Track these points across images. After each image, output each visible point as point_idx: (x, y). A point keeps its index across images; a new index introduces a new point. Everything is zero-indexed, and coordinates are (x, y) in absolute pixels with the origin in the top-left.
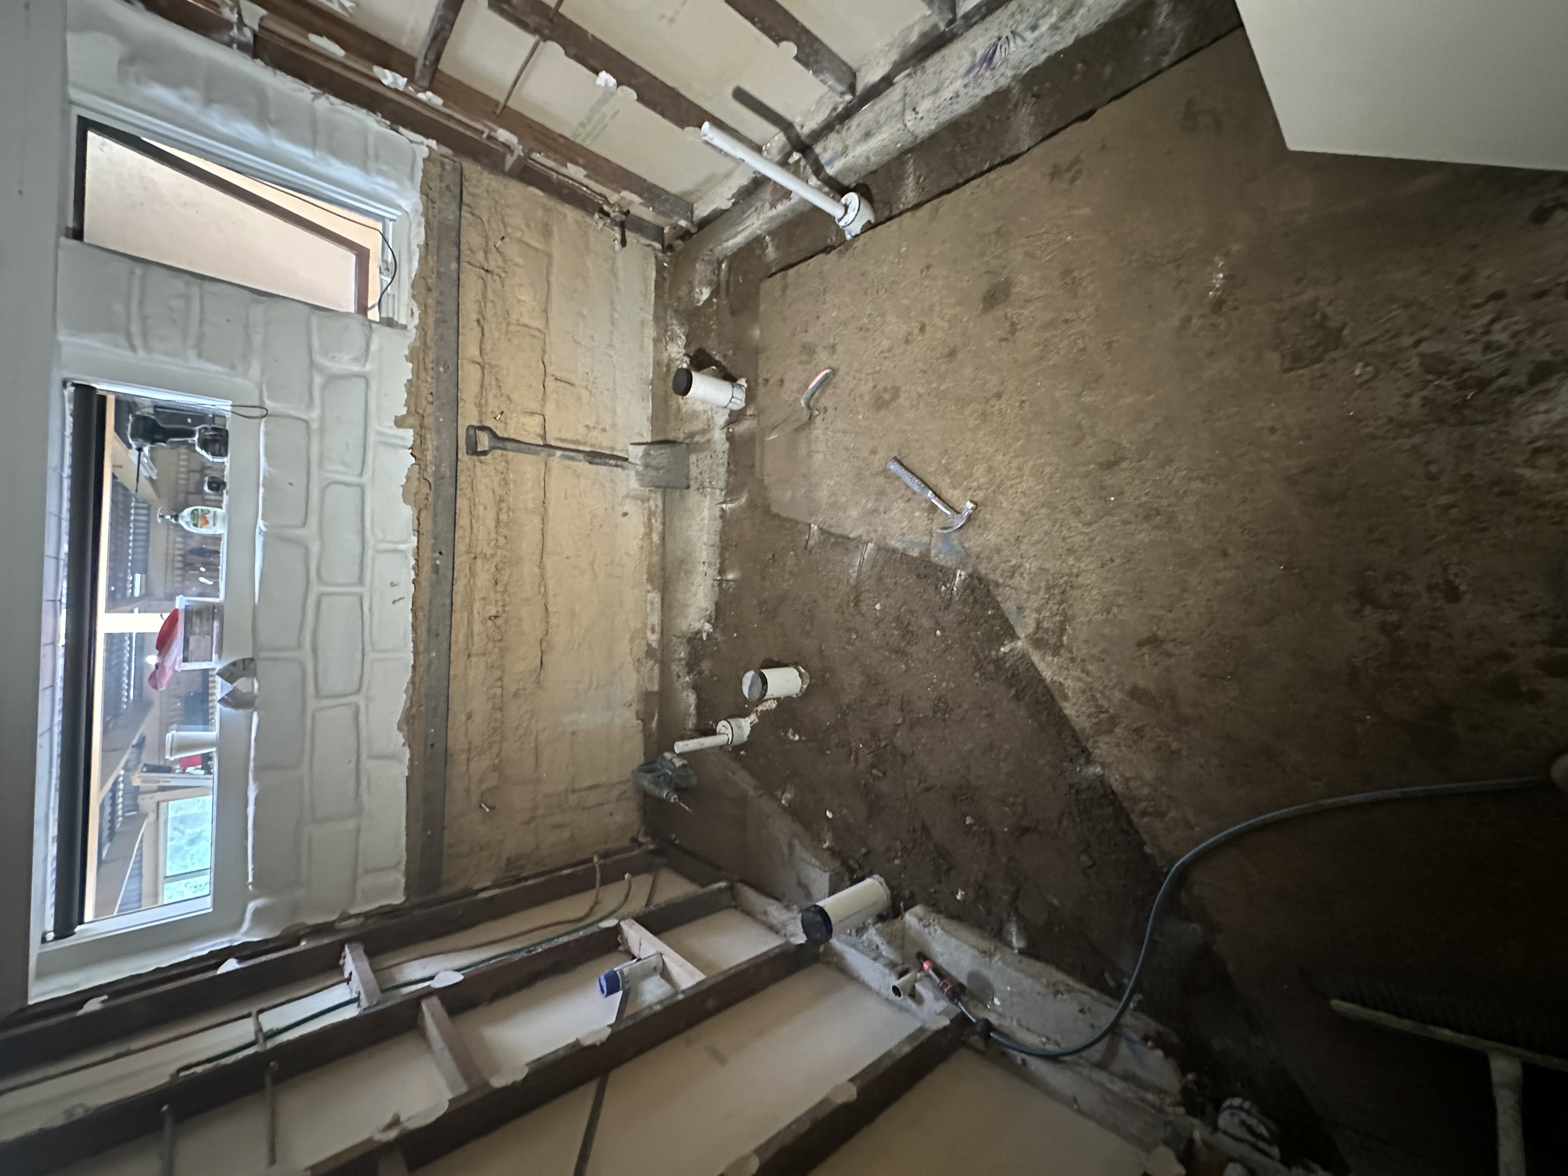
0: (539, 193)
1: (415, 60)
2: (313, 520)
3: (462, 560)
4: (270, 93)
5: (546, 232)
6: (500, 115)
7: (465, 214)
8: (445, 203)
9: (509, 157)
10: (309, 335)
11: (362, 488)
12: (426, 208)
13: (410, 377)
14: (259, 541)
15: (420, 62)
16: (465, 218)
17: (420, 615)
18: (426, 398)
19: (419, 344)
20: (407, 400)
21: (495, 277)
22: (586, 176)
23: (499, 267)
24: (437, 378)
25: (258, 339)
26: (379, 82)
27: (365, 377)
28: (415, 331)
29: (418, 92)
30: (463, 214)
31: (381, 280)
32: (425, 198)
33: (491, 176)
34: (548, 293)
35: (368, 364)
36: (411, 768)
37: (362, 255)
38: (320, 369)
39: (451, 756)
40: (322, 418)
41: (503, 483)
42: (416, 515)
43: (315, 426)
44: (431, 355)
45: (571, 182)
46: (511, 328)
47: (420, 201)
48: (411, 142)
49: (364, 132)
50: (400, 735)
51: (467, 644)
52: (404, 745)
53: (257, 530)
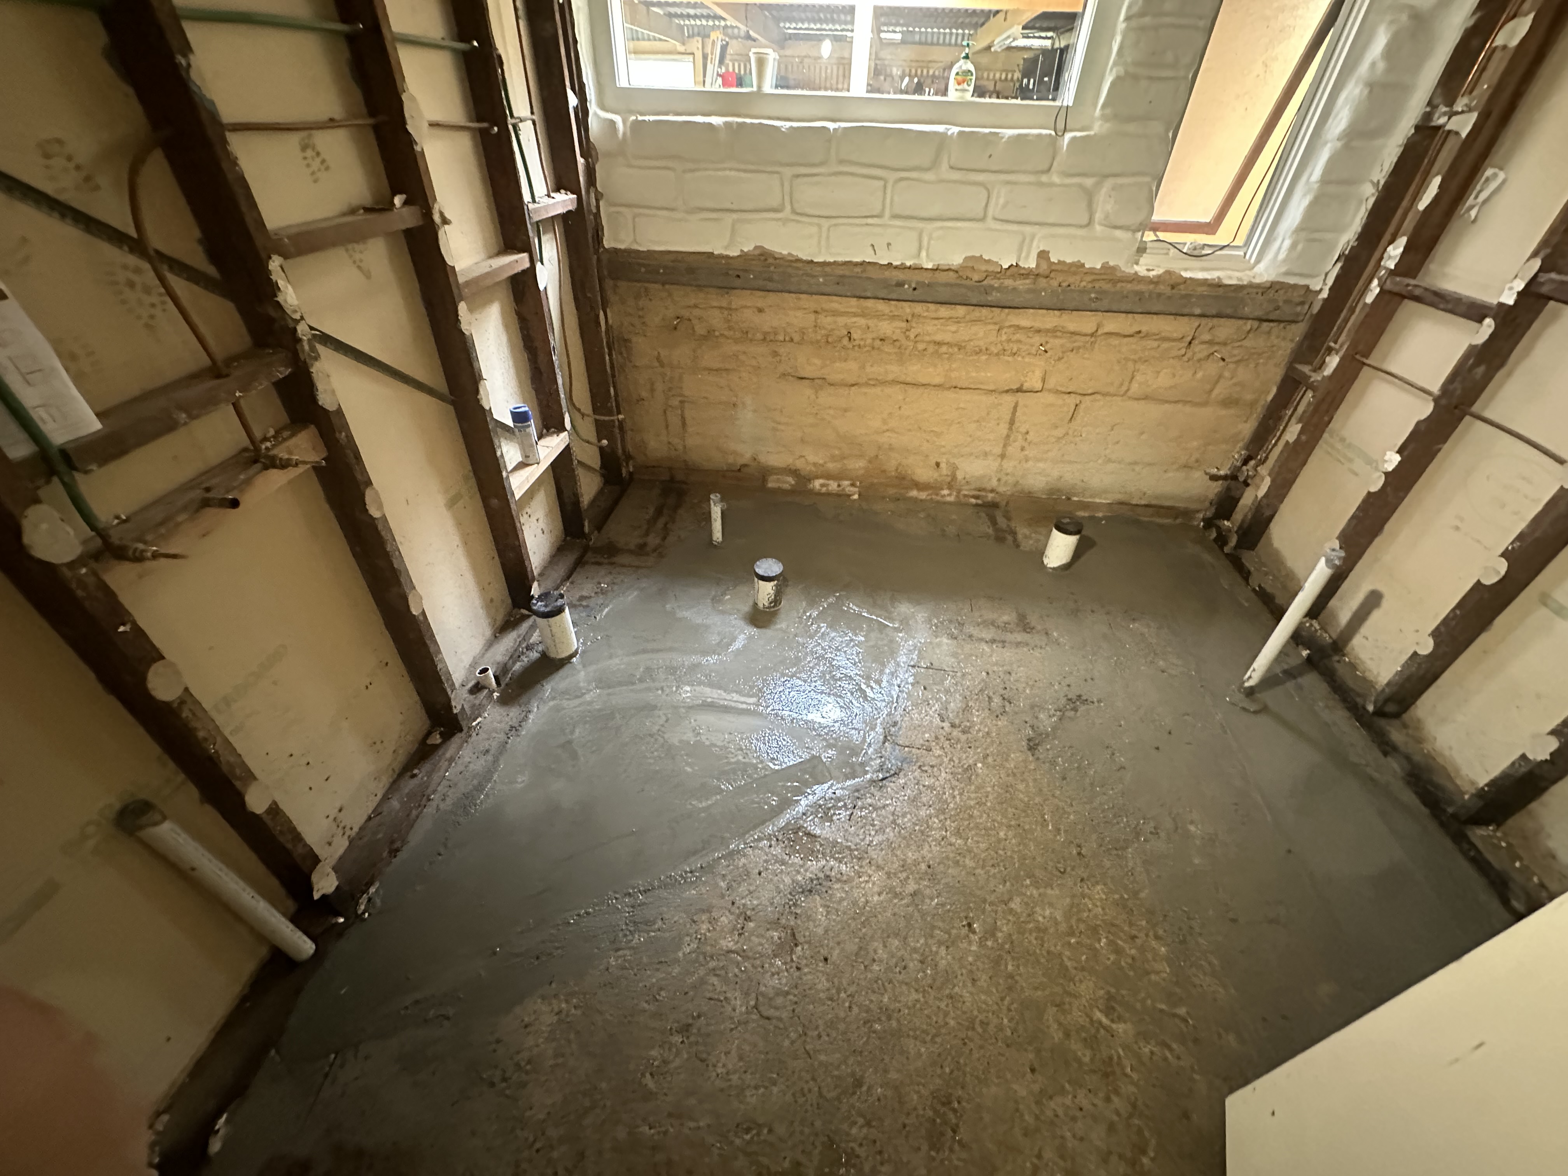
0: (1270, 397)
1: (1414, 277)
2: (956, 176)
3: (907, 308)
4: (1378, 142)
5: (1228, 402)
6: (1354, 358)
7: (1249, 324)
8: (1261, 305)
9: (1310, 367)
10: (1134, 175)
11: (983, 219)
12: (1258, 286)
13: (1087, 266)
14: (940, 128)
15: (1412, 282)
16: (1245, 324)
17: (858, 269)
18: (1064, 281)
19: (1119, 275)
20: (1064, 262)
21: (1183, 351)
22: (1287, 441)
23: (1194, 354)
24: (1084, 291)
25: (1131, 128)
26: (1391, 242)
27: (1090, 223)
28: (1133, 272)
29: (1379, 279)
30: (1250, 322)
31: (1185, 244)
32: (1268, 285)
33: (1289, 351)
34: (1167, 402)
35: (1102, 228)
36: (721, 257)
37: (1211, 228)
38: (1099, 185)
39: (727, 293)
40: (1051, 185)
41: (977, 349)
42: (953, 268)
43: (1044, 178)
44: (1107, 286)
45: (1281, 428)
46: (1130, 365)
47: (1265, 280)
48: (1326, 275)
49: (1339, 229)
50: (751, 248)
51: (827, 311)
52: (742, 251)
53: (948, 127)
